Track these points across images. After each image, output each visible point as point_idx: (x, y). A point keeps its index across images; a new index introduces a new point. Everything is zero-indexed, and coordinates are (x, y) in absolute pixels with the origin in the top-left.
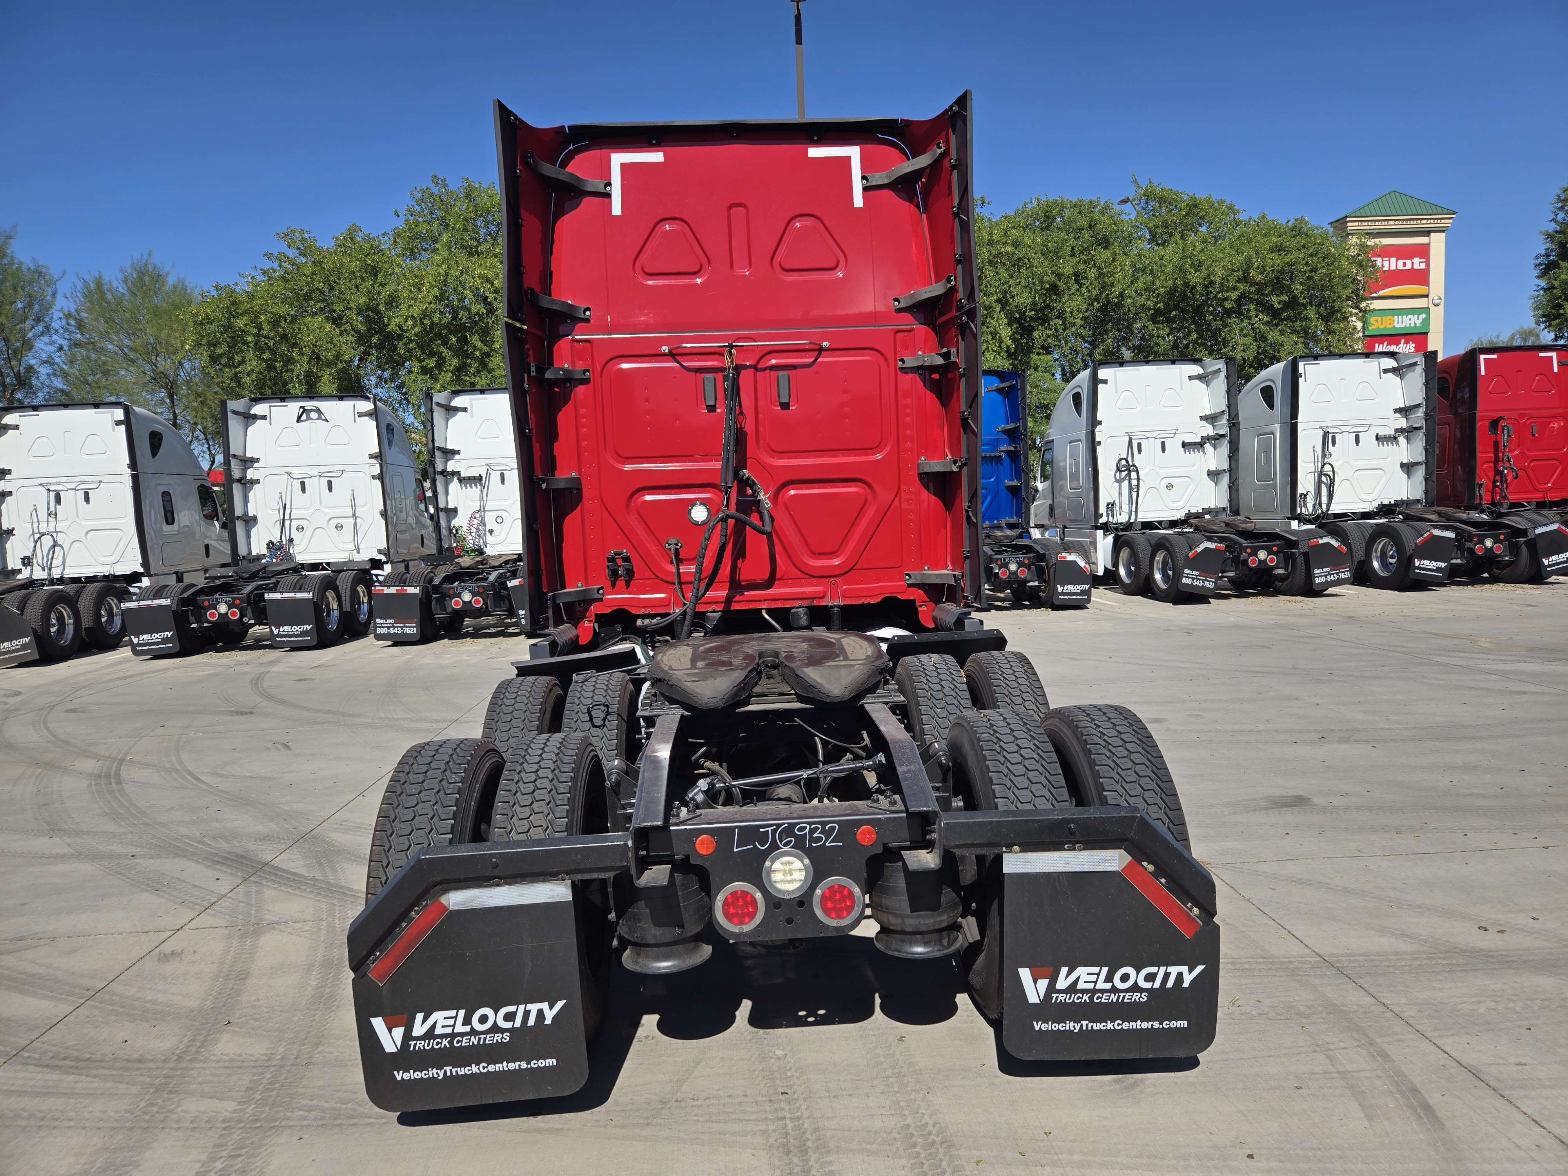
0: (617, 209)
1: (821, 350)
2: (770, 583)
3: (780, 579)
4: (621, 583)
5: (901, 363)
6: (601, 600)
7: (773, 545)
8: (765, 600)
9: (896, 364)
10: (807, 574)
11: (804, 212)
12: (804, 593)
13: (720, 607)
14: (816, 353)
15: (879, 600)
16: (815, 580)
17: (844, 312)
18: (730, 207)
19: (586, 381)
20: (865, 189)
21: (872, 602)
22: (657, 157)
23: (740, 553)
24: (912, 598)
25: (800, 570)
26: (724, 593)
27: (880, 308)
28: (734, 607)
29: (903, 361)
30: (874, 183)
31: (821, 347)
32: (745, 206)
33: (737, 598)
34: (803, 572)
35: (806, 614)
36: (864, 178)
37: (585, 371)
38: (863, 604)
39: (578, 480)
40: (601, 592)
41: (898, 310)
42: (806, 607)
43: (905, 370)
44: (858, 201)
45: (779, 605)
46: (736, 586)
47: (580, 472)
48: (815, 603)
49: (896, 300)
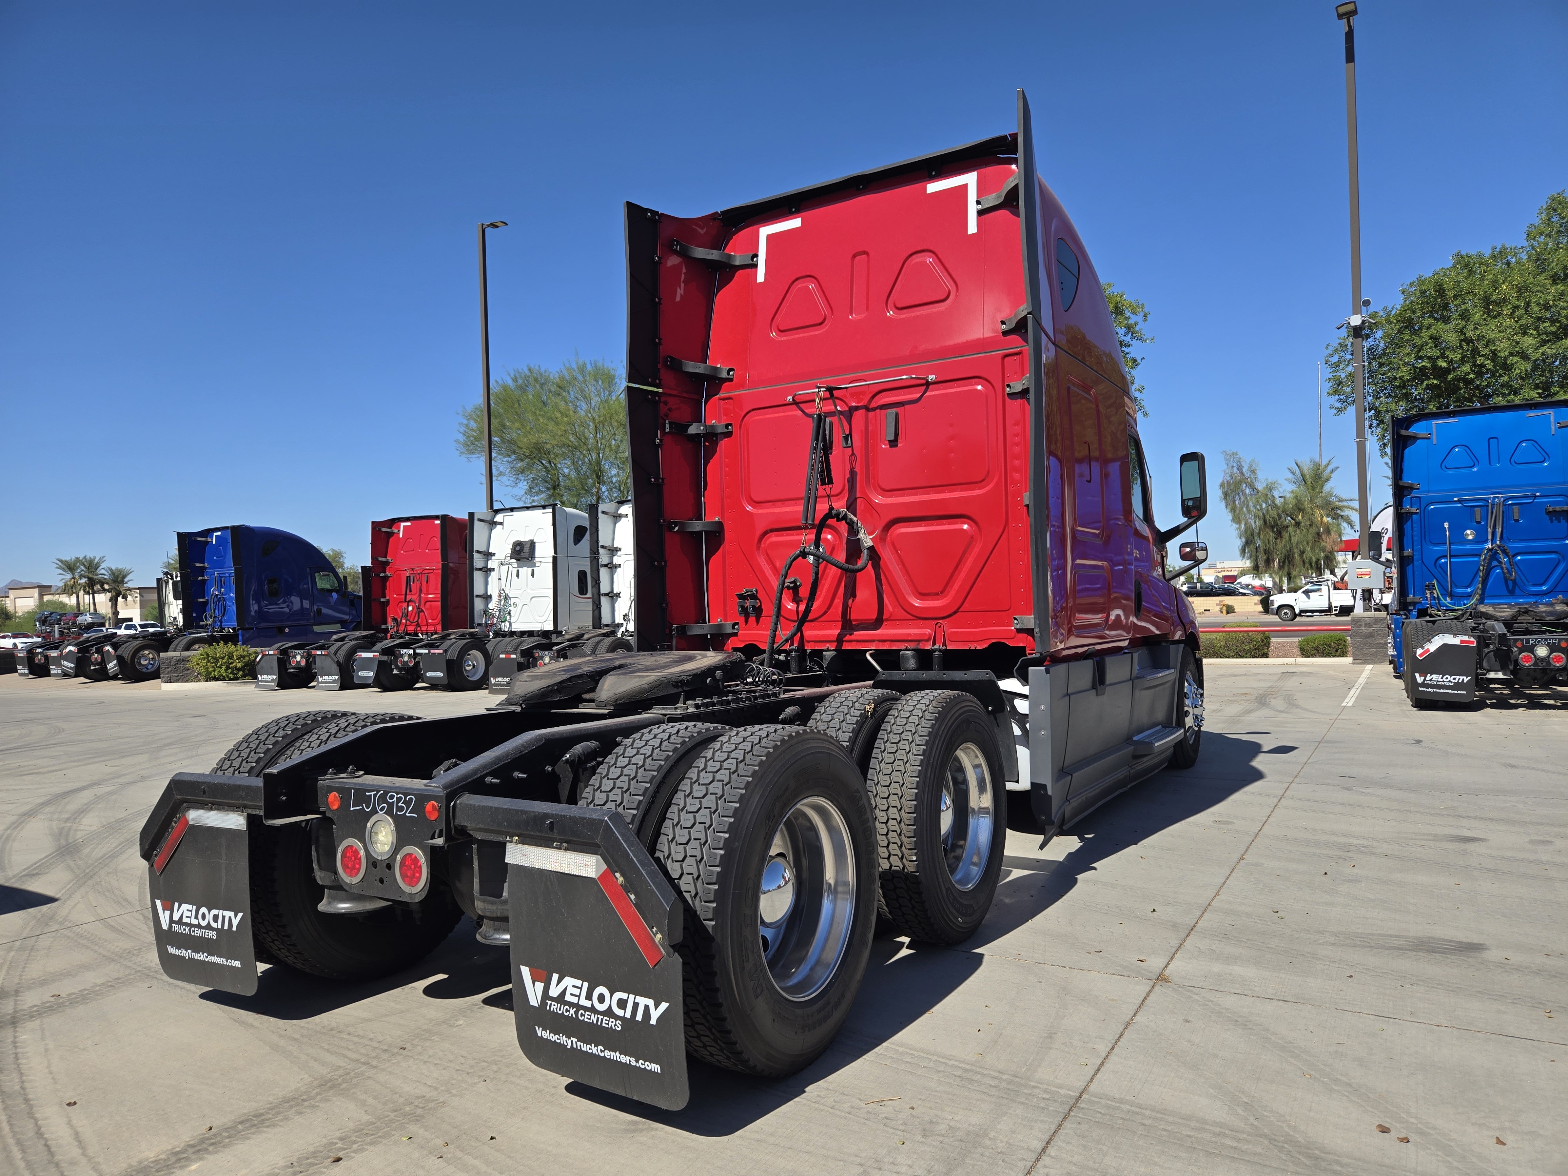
0: (761, 277)
1: (928, 384)
2: (878, 623)
3: (887, 620)
4: (752, 619)
5: (1008, 389)
6: (736, 635)
7: (881, 585)
8: (874, 641)
9: (1004, 390)
10: (912, 615)
11: (920, 249)
12: (909, 635)
13: (832, 647)
14: (925, 387)
15: (986, 646)
16: (921, 622)
17: (951, 343)
18: (854, 256)
19: (729, 435)
20: (980, 213)
21: (978, 648)
22: (795, 223)
23: (851, 592)
24: (1021, 645)
25: (905, 611)
26: (836, 632)
27: (988, 334)
28: (846, 646)
29: (1009, 386)
30: (986, 206)
31: (927, 381)
32: (867, 254)
33: (847, 638)
34: (909, 613)
35: (913, 656)
36: (978, 202)
37: (727, 426)
38: (970, 650)
39: (720, 524)
40: (736, 627)
41: (1005, 333)
42: (913, 650)
43: (1011, 395)
44: (972, 227)
45: (886, 646)
46: (848, 625)
47: (722, 517)
48: (921, 646)
49: (1003, 323)
